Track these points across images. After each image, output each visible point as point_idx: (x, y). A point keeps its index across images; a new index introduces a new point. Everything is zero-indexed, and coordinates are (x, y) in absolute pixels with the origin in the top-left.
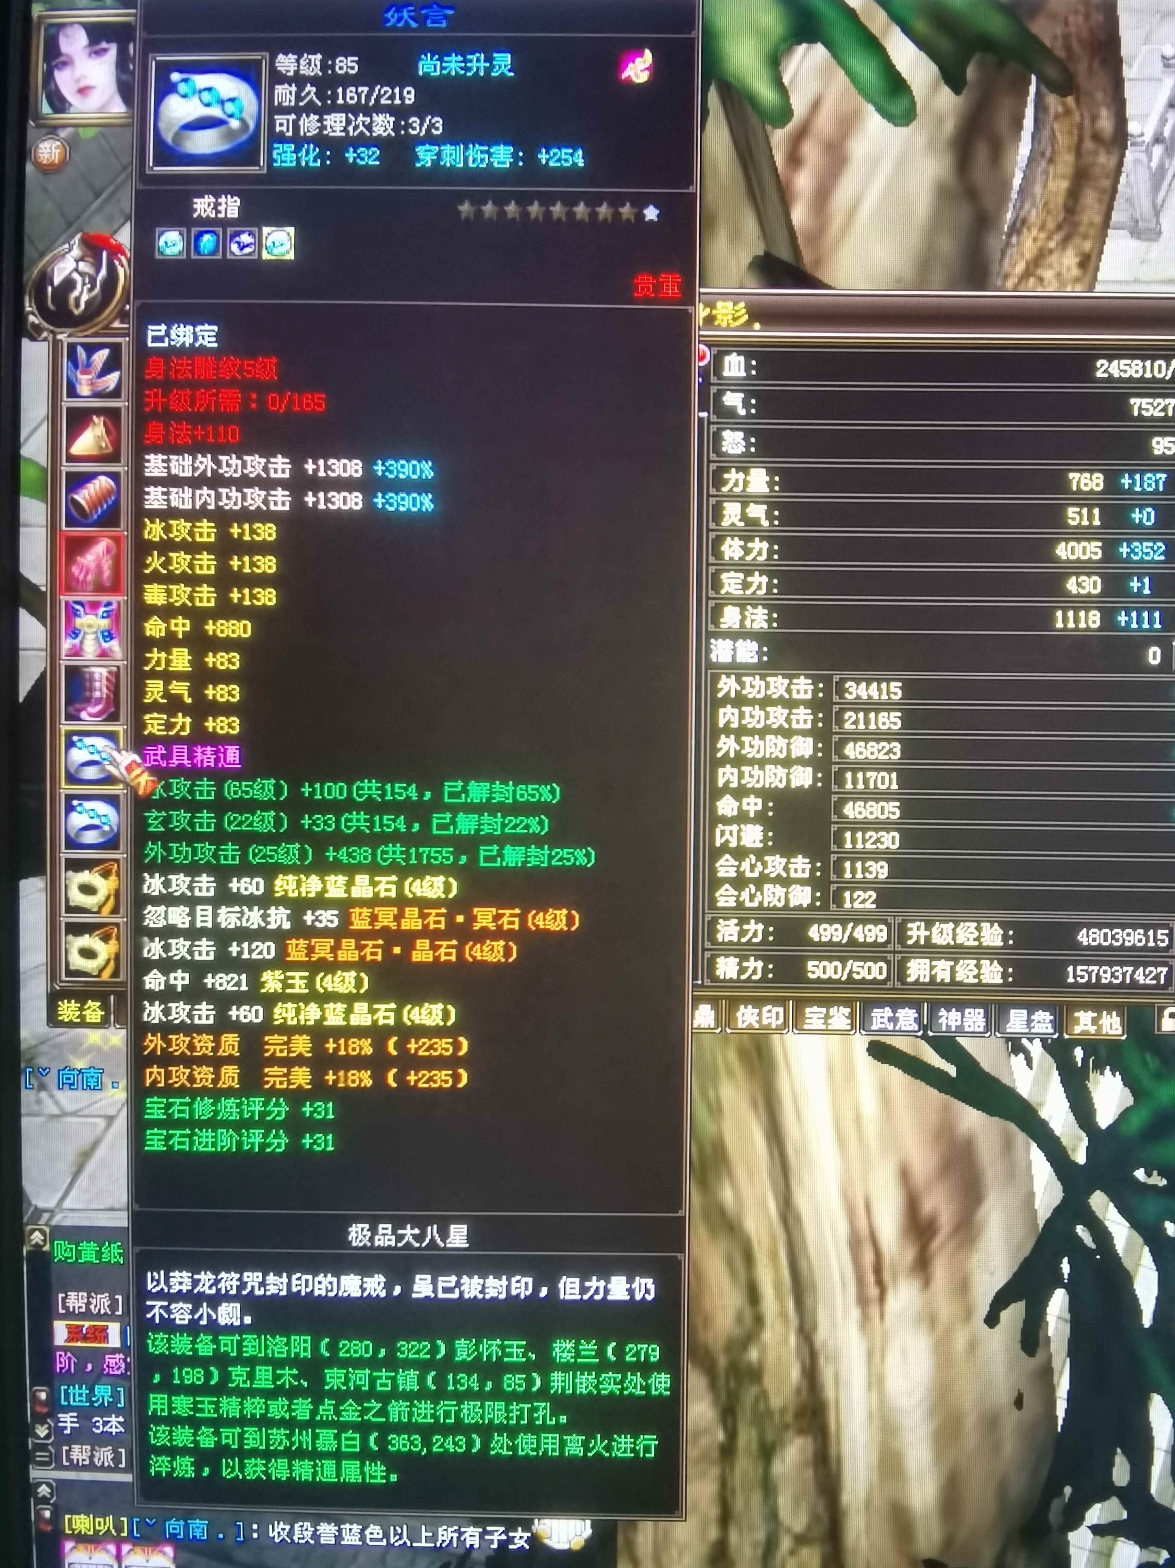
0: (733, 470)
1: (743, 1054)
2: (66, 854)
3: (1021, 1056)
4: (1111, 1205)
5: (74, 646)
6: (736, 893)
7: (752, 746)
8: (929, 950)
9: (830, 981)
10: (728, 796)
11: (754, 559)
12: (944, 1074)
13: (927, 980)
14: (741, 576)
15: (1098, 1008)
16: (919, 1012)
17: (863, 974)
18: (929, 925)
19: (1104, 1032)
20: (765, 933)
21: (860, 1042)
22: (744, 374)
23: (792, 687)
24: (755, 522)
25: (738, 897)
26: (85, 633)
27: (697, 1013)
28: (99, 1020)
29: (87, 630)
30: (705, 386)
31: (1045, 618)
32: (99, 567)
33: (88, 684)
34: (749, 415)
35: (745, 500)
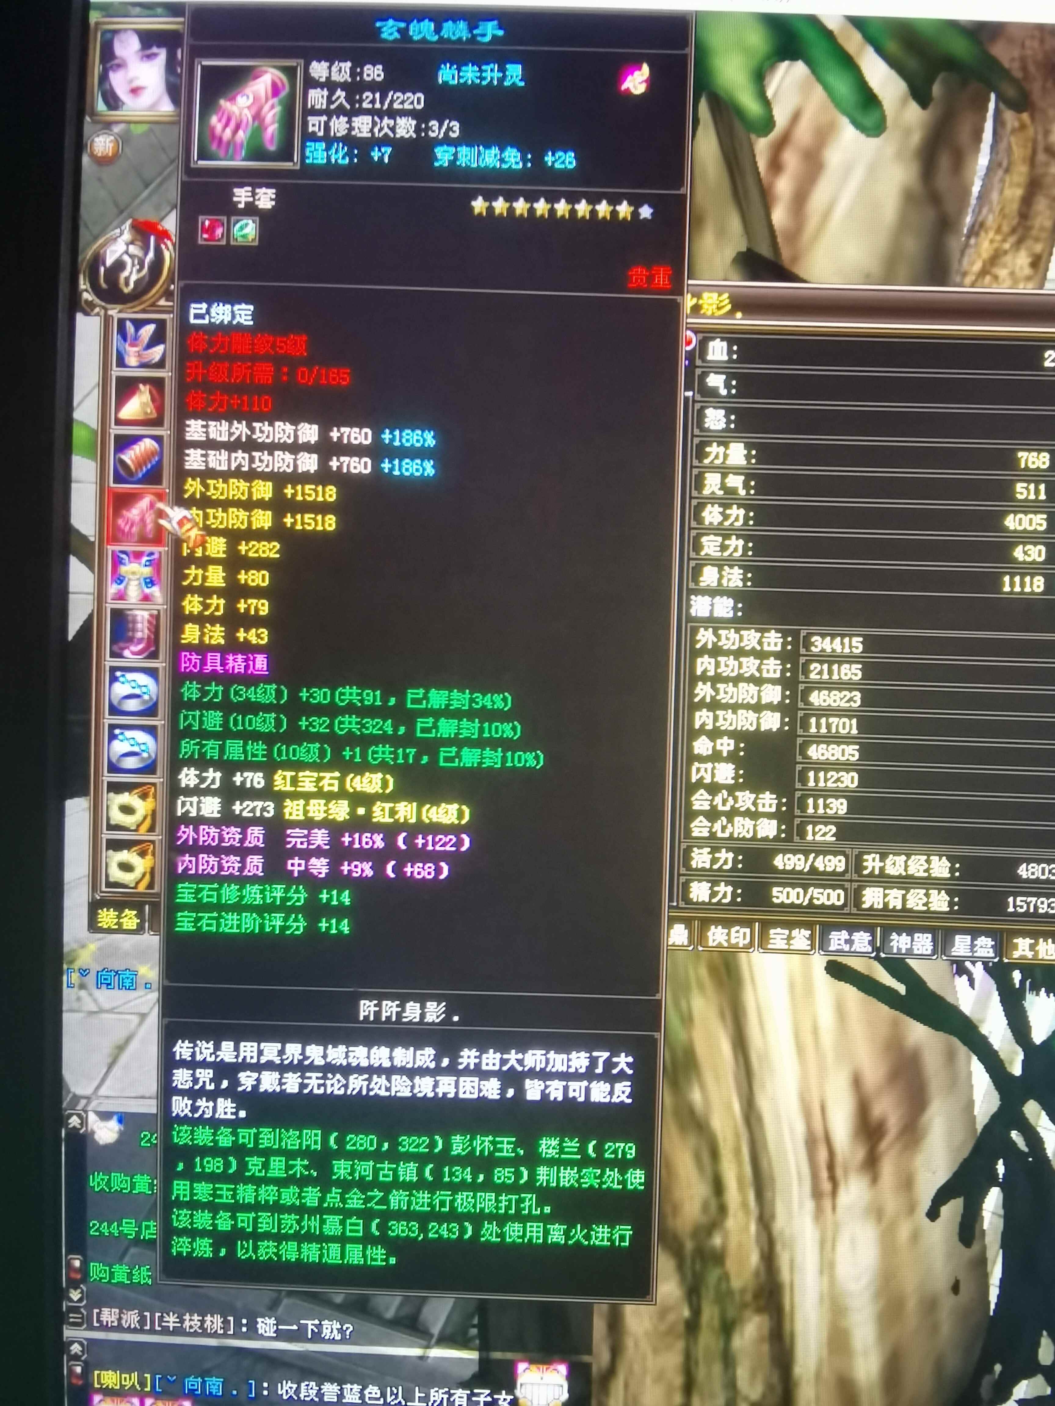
0: (715, 444)
1: (713, 970)
2: (108, 777)
3: (965, 977)
4: (1043, 1113)
5: (119, 591)
6: (710, 824)
7: (726, 693)
8: (883, 880)
9: (792, 905)
10: (704, 737)
11: (732, 524)
12: (896, 992)
13: (881, 906)
14: (720, 539)
15: (1035, 935)
16: (873, 935)
17: (823, 900)
18: (883, 857)
19: (1040, 957)
20: (735, 861)
21: (819, 961)
22: (725, 358)
23: (764, 640)
24: (733, 491)
25: (711, 828)
26: (129, 580)
27: (672, 931)
28: (135, 927)
29: (131, 577)
30: (691, 369)
31: (994, 582)
32: (143, 520)
33: (131, 625)
34: (729, 395)
35: (725, 471)
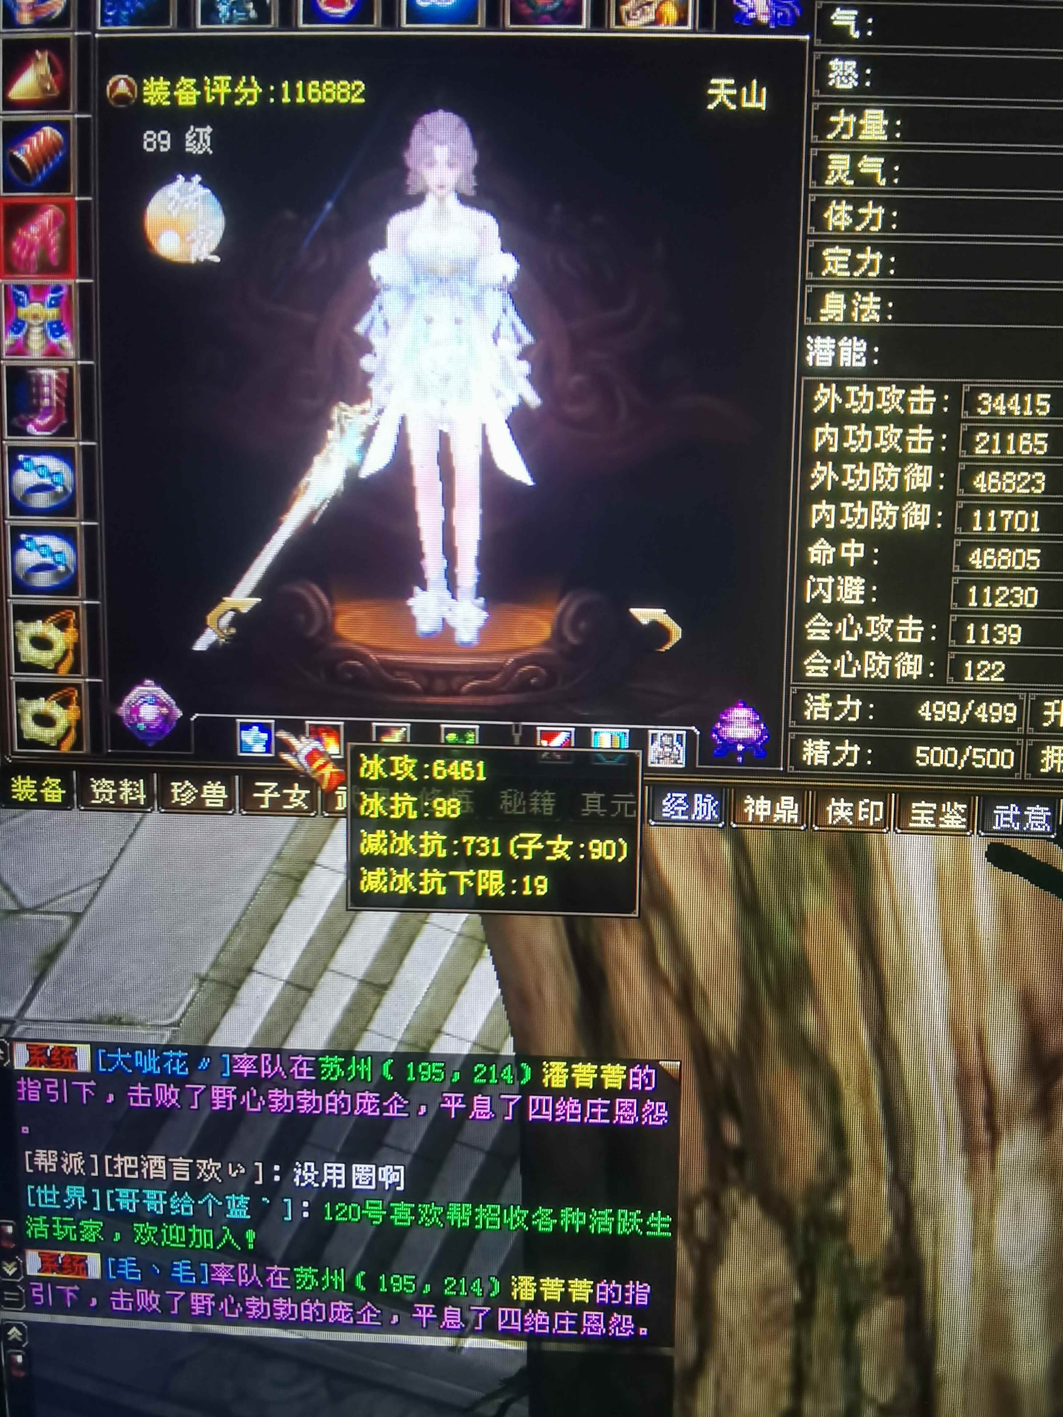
0: (842, 111)
1: (833, 856)
2: (14, 599)
5: (17, 341)
6: (829, 661)
7: (854, 476)
9: (943, 769)
10: (822, 540)
11: (866, 230)
14: (849, 252)
16: (1054, 810)
17: (986, 762)
20: (864, 711)
21: (978, 845)
23: (909, 399)
24: (869, 180)
25: (831, 665)
26: (30, 326)
27: (777, 804)
28: (60, 800)
29: (32, 322)
32: (45, 241)
33: (34, 390)
34: (864, 39)
35: (856, 150)
